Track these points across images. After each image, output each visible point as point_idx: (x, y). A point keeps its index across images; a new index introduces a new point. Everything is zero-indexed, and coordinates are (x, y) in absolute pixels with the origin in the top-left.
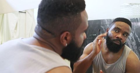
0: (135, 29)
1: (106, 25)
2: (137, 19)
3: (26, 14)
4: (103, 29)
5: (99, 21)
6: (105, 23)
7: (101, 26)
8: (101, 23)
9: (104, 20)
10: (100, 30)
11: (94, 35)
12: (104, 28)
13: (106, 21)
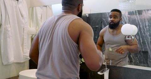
0: (131, 20)
1: (107, 17)
2: (133, 12)
3: (47, 8)
4: (104, 21)
5: (101, 14)
6: (106, 15)
7: (103, 19)
8: (103, 16)
9: (105, 13)
10: (102, 22)
11: (96, 26)
12: (106, 20)
13: (107, 14)
